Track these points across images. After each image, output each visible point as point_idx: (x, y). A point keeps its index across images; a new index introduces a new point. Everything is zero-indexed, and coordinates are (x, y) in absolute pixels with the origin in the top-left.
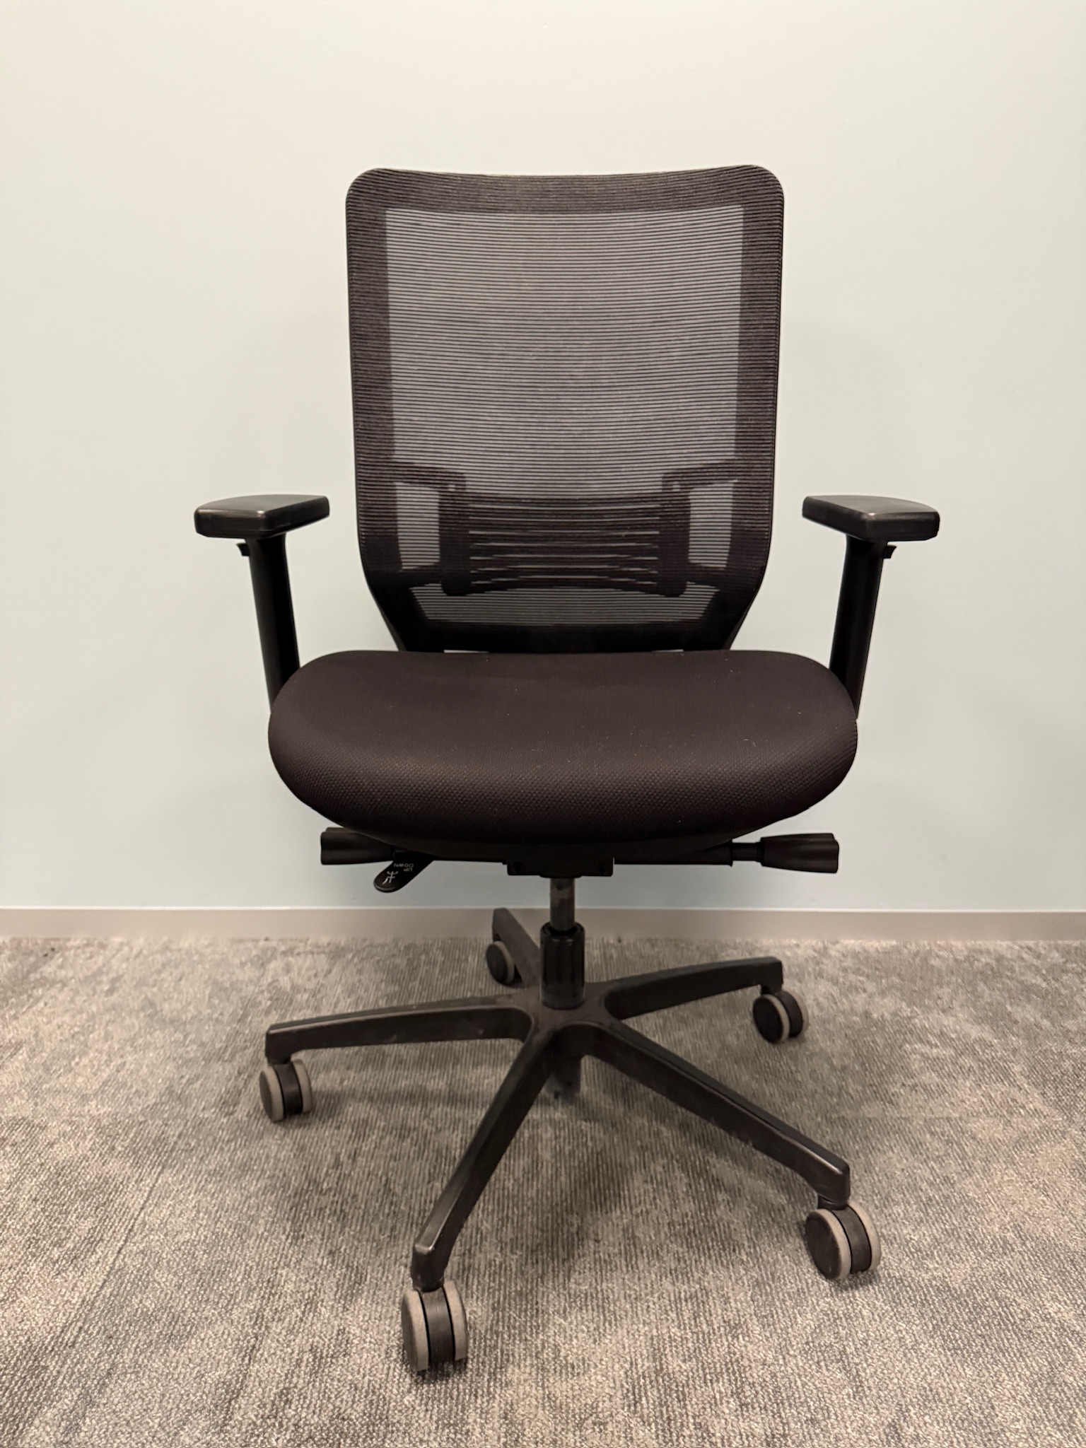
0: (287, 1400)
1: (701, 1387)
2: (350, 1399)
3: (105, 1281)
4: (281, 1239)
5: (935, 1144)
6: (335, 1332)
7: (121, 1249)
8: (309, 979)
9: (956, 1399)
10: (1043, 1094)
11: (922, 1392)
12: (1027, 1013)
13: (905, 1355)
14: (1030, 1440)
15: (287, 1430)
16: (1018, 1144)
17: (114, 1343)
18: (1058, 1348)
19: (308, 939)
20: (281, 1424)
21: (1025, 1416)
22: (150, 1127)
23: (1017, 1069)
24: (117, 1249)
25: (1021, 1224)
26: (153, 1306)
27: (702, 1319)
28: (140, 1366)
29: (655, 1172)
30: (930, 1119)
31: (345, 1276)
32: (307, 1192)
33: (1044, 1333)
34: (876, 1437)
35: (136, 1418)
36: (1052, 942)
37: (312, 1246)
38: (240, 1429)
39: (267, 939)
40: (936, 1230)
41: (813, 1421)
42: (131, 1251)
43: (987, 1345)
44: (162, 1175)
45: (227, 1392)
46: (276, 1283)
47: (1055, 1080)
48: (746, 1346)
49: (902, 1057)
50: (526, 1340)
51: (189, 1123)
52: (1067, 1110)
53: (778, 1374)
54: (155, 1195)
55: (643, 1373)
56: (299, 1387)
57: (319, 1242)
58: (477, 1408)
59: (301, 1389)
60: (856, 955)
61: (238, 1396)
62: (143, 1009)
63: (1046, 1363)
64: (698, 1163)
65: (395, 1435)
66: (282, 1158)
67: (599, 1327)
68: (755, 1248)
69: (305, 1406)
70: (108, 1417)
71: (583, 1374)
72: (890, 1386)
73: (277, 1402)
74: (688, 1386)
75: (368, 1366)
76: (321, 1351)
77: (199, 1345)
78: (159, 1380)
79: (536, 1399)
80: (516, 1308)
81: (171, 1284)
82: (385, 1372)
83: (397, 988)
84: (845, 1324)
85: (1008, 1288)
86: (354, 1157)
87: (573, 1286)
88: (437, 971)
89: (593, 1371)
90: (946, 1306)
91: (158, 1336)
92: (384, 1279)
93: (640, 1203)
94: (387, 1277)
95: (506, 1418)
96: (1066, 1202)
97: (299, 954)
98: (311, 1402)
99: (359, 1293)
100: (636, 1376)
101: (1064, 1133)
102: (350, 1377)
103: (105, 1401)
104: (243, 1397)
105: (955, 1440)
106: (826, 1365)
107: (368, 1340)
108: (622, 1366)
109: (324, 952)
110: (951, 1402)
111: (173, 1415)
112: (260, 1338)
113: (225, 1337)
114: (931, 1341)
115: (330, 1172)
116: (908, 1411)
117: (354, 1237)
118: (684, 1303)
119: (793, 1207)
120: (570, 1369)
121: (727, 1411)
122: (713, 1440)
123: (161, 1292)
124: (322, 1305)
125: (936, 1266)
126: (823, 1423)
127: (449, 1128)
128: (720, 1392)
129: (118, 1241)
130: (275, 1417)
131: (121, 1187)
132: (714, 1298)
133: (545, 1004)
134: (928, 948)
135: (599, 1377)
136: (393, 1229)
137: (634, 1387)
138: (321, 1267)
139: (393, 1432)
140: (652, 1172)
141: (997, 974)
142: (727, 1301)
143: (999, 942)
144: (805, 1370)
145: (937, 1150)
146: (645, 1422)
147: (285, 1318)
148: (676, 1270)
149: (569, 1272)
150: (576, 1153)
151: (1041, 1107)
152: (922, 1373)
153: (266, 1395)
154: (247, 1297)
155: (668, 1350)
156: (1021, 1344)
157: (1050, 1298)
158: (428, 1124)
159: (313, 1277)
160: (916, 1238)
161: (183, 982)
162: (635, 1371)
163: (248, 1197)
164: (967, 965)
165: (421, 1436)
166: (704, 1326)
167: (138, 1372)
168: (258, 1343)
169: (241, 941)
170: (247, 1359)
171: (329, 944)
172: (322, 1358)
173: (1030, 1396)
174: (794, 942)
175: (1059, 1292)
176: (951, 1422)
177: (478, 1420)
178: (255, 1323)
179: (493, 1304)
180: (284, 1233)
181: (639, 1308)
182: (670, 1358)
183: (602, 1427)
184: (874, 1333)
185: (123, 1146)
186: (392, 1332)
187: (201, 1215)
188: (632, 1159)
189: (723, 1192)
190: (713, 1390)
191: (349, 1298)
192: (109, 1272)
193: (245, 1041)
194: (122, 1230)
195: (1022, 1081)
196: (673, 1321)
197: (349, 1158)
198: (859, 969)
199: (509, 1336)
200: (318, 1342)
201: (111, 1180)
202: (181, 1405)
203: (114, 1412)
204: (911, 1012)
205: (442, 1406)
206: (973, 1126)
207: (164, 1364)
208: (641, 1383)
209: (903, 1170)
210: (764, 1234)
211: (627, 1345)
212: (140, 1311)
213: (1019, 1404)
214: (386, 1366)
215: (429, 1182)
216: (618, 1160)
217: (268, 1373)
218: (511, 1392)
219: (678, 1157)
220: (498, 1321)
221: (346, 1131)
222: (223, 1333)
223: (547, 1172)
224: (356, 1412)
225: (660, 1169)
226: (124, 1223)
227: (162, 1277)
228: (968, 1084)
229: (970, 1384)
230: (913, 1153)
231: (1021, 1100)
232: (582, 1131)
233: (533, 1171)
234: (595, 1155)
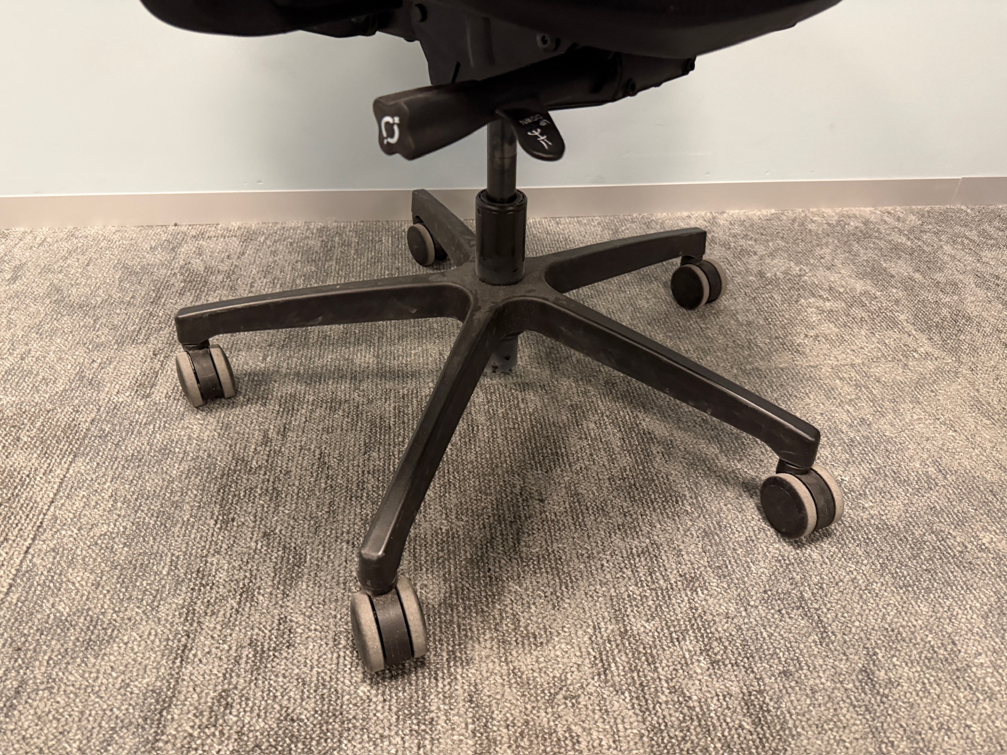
0: (227, 704)
1: (669, 647)
2: (298, 697)
3: (11, 585)
4: (209, 525)
5: (846, 389)
6: (276, 622)
7: (28, 548)
8: (222, 261)
9: (919, 638)
10: (930, 339)
11: (885, 633)
12: (900, 268)
13: (861, 597)
15: (229, 738)
16: (919, 385)
17: (22, 656)
18: (1000, 577)
19: (218, 224)
20: (222, 733)
21: (986, 649)
23: (902, 317)
24: (25, 548)
25: (938, 459)
26: (68, 609)
27: (658, 574)
28: (54, 680)
29: (589, 430)
30: (837, 366)
31: (282, 558)
32: (235, 471)
33: (983, 564)
34: (851, 686)
37: (244, 529)
38: (174, 745)
39: (176, 225)
40: (864, 469)
41: (786, 673)
42: (40, 550)
43: (934, 579)
45: (157, 702)
46: (206, 573)
47: (937, 326)
48: (705, 600)
49: (799, 311)
50: (483, 611)
52: (954, 351)
53: (743, 627)
55: (608, 637)
56: (240, 687)
57: (252, 525)
58: (439, 693)
59: (242, 690)
60: (742, 223)
61: (170, 706)
63: (992, 594)
64: (627, 418)
65: (352, 733)
67: (556, 592)
68: (696, 498)
69: (248, 709)
70: (16, 746)
71: (547, 644)
72: (854, 630)
73: (215, 708)
74: (656, 647)
75: (316, 657)
76: (262, 644)
77: (122, 651)
78: (76, 695)
79: (501, 677)
80: (467, 577)
81: (87, 583)
82: (335, 661)
84: (798, 570)
85: (940, 522)
86: (283, 432)
87: (524, 549)
89: (557, 639)
90: (887, 543)
91: (74, 644)
92: (325, 559)
93: (578, 460)
94: (329, 556)
95: (471, 701)
96: (973, 436)
97: (209, 238)
98: (254, 704)
99: (299, 576)
100: (601, 641)
101: (956, 373)
102: (296, 671)
103: (12, 727)
104: (176, 705)
105: (926, 681)
106: (787, 613)
107: (313, 627)
108: (585, 632)
109: (235, 236)
110: (913, 641)
111: (94, 735)
112: (192, 636)
113: (152, 638)
114: (882, 580)
115: (259, 448)
116: (875, 654)
117: (289, 515)
118: (637, 560)
119: (726, 456)
120: (532, 640)
121: (699, 671)
122: (691, 704)
123: (76, 594)
124: (259, 593)
125: (871, 504)
126: (797, 675)
128: (690, 651)
129: (25, 540)
130: (215, 726)
131: (27, 480)
132: (665, 551)
134: (803, 215)
135: (563, 646)
136: (331, 504)
137: (601, 654)
138: (255, 551)
139: (349, 729)
140: (585, 429)
141: (867, 236)
142: (679, 554)
144: (769, 620)
145: (849, 394)
146: (619, 691)
147: (219, 611)
148: (623, 525)
149: (518, 534)
150: (510, 416)
151: (930, 350)
152: (881, 614)
153: (202, 701)
154: (175, 591)
155: (629, 610)
156: (965, 576)
157: (980, 529)
159: (248, 562)
160: (846, 479)
162: (599, 635)
165: (381, 731)
166: (661, 582)
167: (53, 688)
168: (190, 641)
169: (150, 227)
170: (178, 661)
171: (239, 228)
172: (263, 652)
173: (985, 627)
174: (685, 214)
175: (988, 522)
176: (918, 663)
177: (442, 706)
178: (186, 620)
179: (444, 575)
180: (212, 518)
181: (593, 568)
182: (633, 620)
183: (574, 701)
184: (827, 575)
186: (339, 616)
187: (119, 504)
188: (564, 417)
189: (657, 445)
190: (682, 648)
191: (288, 582)
192: (15, 575)
194: (30, 528)
195: (910, 328)
196: (630, 579)
198: (747, 235)
199: (465, 609)
200: (258, 634)
202: (103, 723)
203: (24, 739)
204: (800, 270)
205: (400, 694)
206: (876, 370)
207: (82, 676)
208: (608, 649)
209: (822, 414)
210: (703, 484)
211: (587, 609)
212: (52, 616)
213: (977, 638)
214: (335, 655)
215: (365, 453)
216: (552, 421)
217: (203, 675)
218: (473, 671)
219: (608, 413)
220: (451, 593)
222: (150, 634)
223: (484, 435)
224: (306, 711)
225: (592, 425)
227: (77, 575)
228: (863, 333)
229: (928, 621)
230: (828, 398)
231: (913, 345)
232: (512, 394)
233: (470, 436)
234: (528, 417)
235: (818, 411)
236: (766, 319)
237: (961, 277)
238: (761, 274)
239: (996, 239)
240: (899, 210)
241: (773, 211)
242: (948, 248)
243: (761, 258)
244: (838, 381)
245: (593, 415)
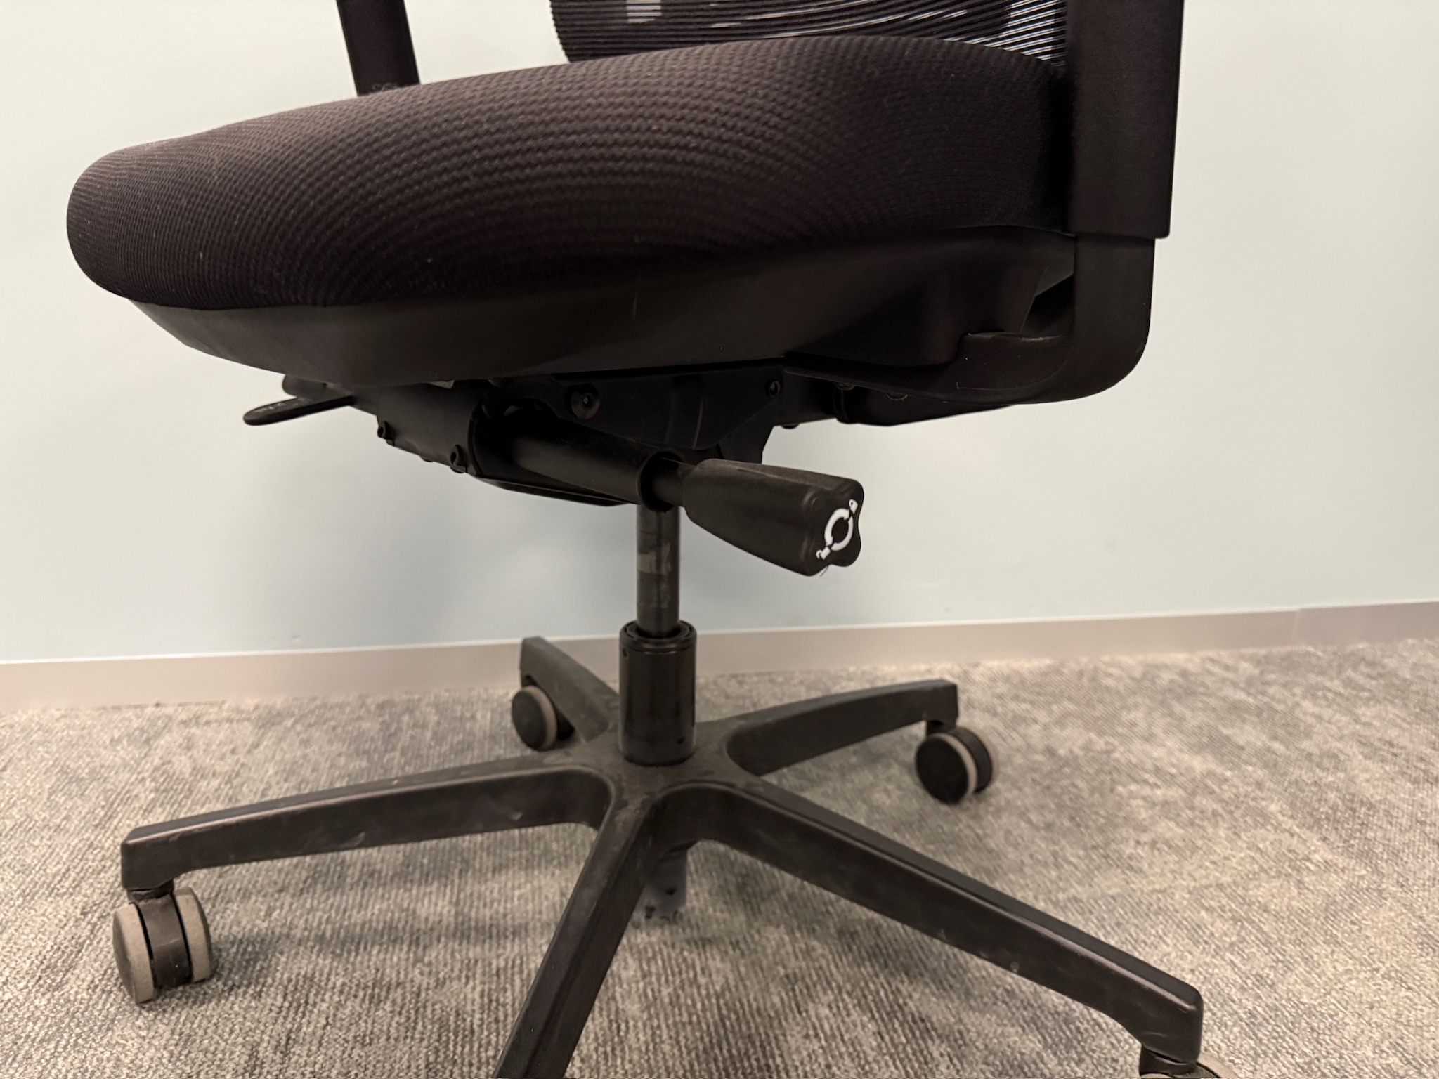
12: (1249, 735)
16: (1329, 913)
23: (1273, 808)
25: (1400, 1041)
29: (819, 1019)
47: (1328, 819)
52: (1366, 856)
60: (1007, 679)
64: (882, 994)
97: (207, 723)
101: (1380, 892)
109: (248, 719)
119: (1055, 1054)
134: (1091, 666)
140: (814, 1019)
141: (1190, 693)
145: (1226, 935)
150: (682, 1000)
171: (257, 707)
188: (776, 999)
189: (937, 1042)
195: (1288, 823)
198: (1017, 695)
204: (1106, 744)
206: (1261, 892)
216: (754, 1005)
219: (849, 987)
223: (637, 1038)
225: (825, 1011)
228: (1221, 834)
230: (1196, 943)
231: (1302, 850)
232: (685, 960)
233: (614, 1042)
234: (714, 1001)
235: (1187, 967)
236: (1072, 819)
237: (1340, 745)
239: (1370, 691)
240: (1225, 655)
241: (1048, 661)
242: (1307, 705)
243: (1046, 727)
244: (1203, 913)
245: (825, 993)
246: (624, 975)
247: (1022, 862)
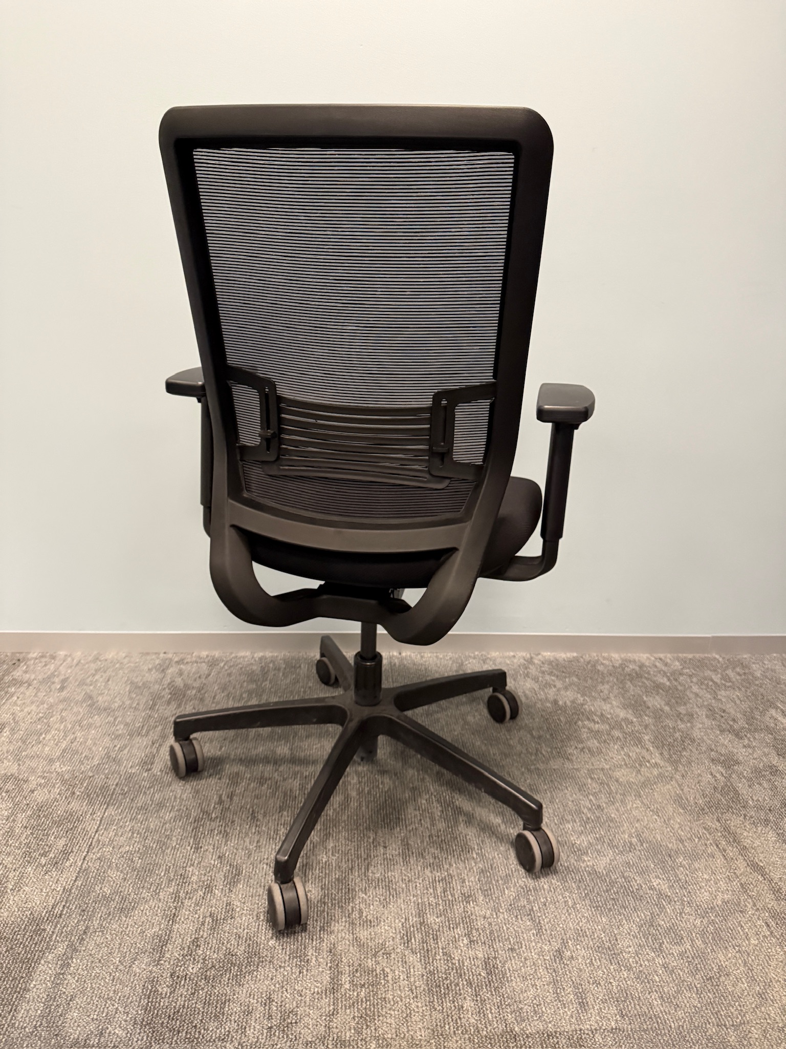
0: (197, 945)
1: (447, 932)
2: (236, 944)
5: (594, 785)
6: (225, 905)
8: (195, 680)
9: (596, 935)
10: (661, 754)
11: (577, 932)
12: (656, 701)
13: (568, 911)
14: (636, 957)
15: (198, 962)
16: (644, 785)
17: (86, 914)
18: (657, 905)
19: (193, 653)
20: (194, 959)
21: (635, 944)
22: (96, 780)
24: (83, 857)
25: (641, 834)
26: (109, 891)
27: (448, 892)
28: (104, 927)
29: (421, 805)
30: (591, 769)
31: (229, 871)
33: (649, 897)
34: (548, 958)
35: (104, 958)
36: (676, 655)
37: (208, 853)
38: (169, 963)
39: (165, 653)
40: (591, 838)
41: (512, 949)
42: (92, 858)
43: (616, 905)
44: (107, 810)
45: (160, 942)
46: (186, 876)
47: (669, 745)
48: (474, 908)
49: (576, 731)
50: (342, 906)
51: (122, 777)
53: (493, 924)
54: (104, 823)
55: (413, 924)
56: (205, 937)
57: (212, 851)
58: (313, 947)
59: (206, 938)
60: (550, 663)
61: (167, 944)
62: (84, 701)
63: (649, 914)
64: (447, 797)
65: (264, 964)
66: (185, 799)
67: (386, 899)
68: (481, 850)
69: (209, 948)
70: (87, 958)
71: (377, 926)
72: (558, 929)
73: (191, 947)
74: (439, 931)
75: (246, 924)
76: (217, 916)
77: (140, 915)
78: (117, 935)
79: (349, 941)
80: (335, 888)
81: (119, 878)
82: (257, 927)
83: (254, 686)
84: (533, 894)
85: (631, 871)
86: (231, 797)
87: (371, 875)
88: (281, 674)
89: (383, 923)
90: (593, 882)
91: (114, 909)
92: (254, 873)
93: (412, 823)
94: (256, 872)
95: (331, 952)
96: (669, 819)
97: (187, 663)
98: (212, 946)
99: (238, 881)
100: (408, 926)
102: (235, 931)
103: (84, 949)
104: (170, 944)
105: (593, 958)
106: (521, 918)
107: (245, 908)
108: (400, 921)
109: (204, 662)
110: (593, 937)
111: (127, 955)
112: (178, 909)
113: (156, 909)
114: (583, 903)
115: (217, 806)
116: (568, 942)
117: (234, 847)
118: (438, 883)
119: (505, 825)
120: (369, 923)
121: (462, 945)
122: (454, 961)
123: (114, 883)
124: (215, 889)
125: (589, 859)
126: (518, 951)
127: (292, 777)
128: (458, 934)
129: (83, 853)
130: (191, 955)
131: (81, 818)
132: (456, 880)
133: (356, 703)
134: (596, 658)
135: (386, 927)
136: (258, 842)
137: (407, 933)
138: (213, 866)
139: (263, 962)
140: (419, 803)
141: (639, 676)
142: (464, 881)
143: (642, 655)
144: (509, 921)
146: (414, 952)
147: (193, 897)
148: (433, 864)
149: (368, 866)
150: (372, 792)
151: (659, 761)
152: (577, 921)
153: (184, 942)
154: (168, 885)
155: (428, 910)
156: (636, 903)
157: (654, 876)
158: (278, 775)
159: (209, 872)
160: (578, 843)
161: (110, 682)
162: (408, 923)
163: (165, 824)
164: (619, 670)
165: (280, 964)
166: (450, 897)
167: (103, 931)
168: (177, 912)
169: (148, 654)
170: (171, 922)
171: (207, 656)
172: (217, 920)
173: (638, 932)
175: (660, 873)
176: (592, 949)
177: (314, 954)
178: (175, 901)
179: (322, 886)
180: (189, 846)
181: (411, 887)
182: (429, 916)
183: (388, 955)
184: (550, 898)
185: (80, 792)
186: (260, 904)
188: (407, 795)
189: (463, 816)
190: (454, 933)
191: (232, 884)
192: (79, 871)
193: (155, 722)
194: (85, 846)
195: (649, 745)
196: (431, 894)
197: (228, 797)
198: (552, 672)
199: (332, 905)
200: (214, 911)
201: (74, 814)
202: (132, 950)
203: (91, 955)
204: (584, 700)
205: (292, 946)
206: (617, 774)
207: (119, 926)
208: (412, 930)
210: (487, 842)
211: (403, 908)
212: (101, 895)
213: (632, 937)
214: (257, 924)
215: (280, 812)
216: (398, 796)
217: (185, 929)
218: (334, 937)
219: (435, 794)
220: (325, 896)
221: (225, 780)
222: (155, 906)
223: (354, 804)
224: (240, 951)
225: (424, 802)
226: (85, 841)
228: (616, 747)
229: (604, 927)
230: (580, 790)
231: (648, 757)
232: (376, 778)
233: (345, 804)
234: (384, 794)
235: (571, 799)
236: (551, 735)
237: (698, 710)
238: (555, 702)
239: (733, 682)
240: (668, 657)
242: (695, 688)
243: (559, 690)
244: (589, 780)
245: (426, 794)
246: (352, 782)
247: (522, 752)
